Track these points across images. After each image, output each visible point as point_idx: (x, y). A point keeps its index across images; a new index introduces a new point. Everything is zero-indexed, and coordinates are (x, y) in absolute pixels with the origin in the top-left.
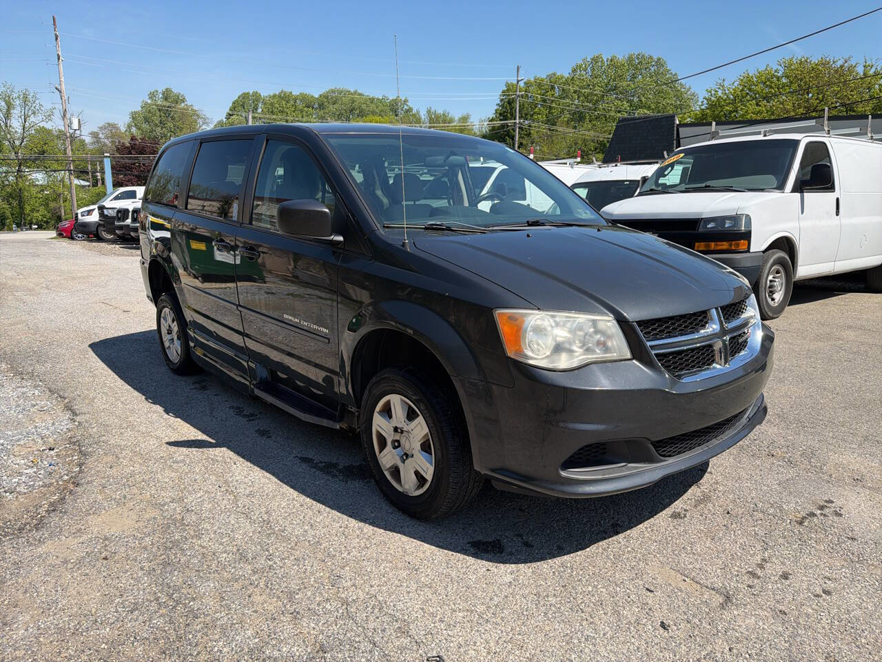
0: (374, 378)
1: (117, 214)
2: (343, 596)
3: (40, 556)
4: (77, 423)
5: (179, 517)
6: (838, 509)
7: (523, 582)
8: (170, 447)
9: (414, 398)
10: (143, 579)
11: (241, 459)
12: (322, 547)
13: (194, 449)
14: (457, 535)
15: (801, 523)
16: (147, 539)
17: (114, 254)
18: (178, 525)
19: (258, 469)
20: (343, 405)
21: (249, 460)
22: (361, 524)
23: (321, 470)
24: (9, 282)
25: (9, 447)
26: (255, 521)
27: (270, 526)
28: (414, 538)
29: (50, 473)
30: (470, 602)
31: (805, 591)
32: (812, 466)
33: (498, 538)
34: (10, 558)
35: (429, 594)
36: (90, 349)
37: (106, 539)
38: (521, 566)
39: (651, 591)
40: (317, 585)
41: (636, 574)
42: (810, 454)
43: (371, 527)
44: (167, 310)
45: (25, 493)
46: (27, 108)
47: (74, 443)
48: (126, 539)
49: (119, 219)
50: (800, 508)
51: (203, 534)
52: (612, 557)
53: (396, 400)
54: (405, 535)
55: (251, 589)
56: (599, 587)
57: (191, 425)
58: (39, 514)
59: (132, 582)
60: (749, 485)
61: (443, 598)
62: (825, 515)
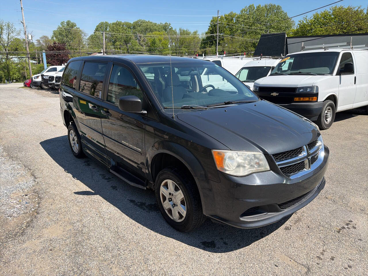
0: (161, 172)
1: (49, 78)
2: (149, 268)
3: (24, 249)
4: (36, 182)
5: (81, 229)
6: (354, 225)
7: (224, 262)
8: (75, 195)
9: (178, 182)
10: (67, 260)
11: (105, 201)
12: (140, 245)
13: (85, 196)
14: (196, 239)
15: (339, 232)
16: (68, 240)
17: (49, 96)
18: (80, 233)
19: (113, 206)
20: (148, 180)
21: (109, 201)
22: (156, 233)
23: (139, 206)
24: (5, 111)
25: (9, 194)
26: (112, 232)
27: (118, 234)
28: (178, 241)
29: (26, 207)
30: (202, 272)
31: (341, 266)
32: (343, 203)
33: (213, 240)
34: (12, 250)
35: (185, 268)
36: (40, 145)
37: (51, 240)
38: (223, 254)
39: (277, 266)
40: (138, 263)
41: (271, 258)
42: (342, 197)
43: (160, 235)
44: (72, 131)
45: (16, 217)
46: (9, 30)
47: (36, 193)
48: (59, 241)
49: (50, 81)
50: (338, 225)
51: (91, 238)
52: (260, 249)
53: (170, 182)
54: (174, 239)
55: (111, 265)
56: (255, 264)
57: (84, 184)
58: (23, 227)
59: (62, 261)
60: (317, 213)
61: (191, 270)
62: (349, 228)
